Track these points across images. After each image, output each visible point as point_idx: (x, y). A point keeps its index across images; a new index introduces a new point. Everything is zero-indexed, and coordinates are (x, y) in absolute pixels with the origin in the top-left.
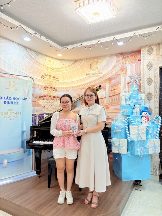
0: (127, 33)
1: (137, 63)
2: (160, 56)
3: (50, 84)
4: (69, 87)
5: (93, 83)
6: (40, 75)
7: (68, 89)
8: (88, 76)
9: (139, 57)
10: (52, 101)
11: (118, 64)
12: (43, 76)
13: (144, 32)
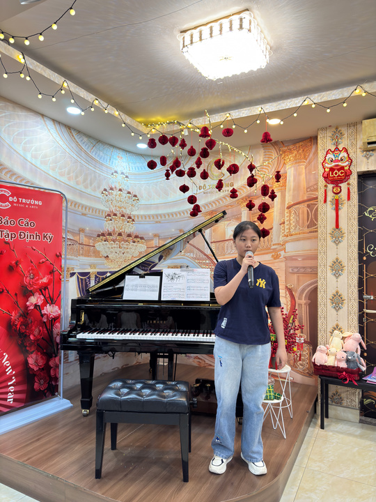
0: (289, 100)
1: (309, 163)
2: (358, 150)
3: (120, 208)
4: (160, 215)
5: (214, 205)
6: (99, 188)
7: (159, 218)
8: (202, 190)
9: (313, 150)
10: (125, 245)
11: (269, 166)
12: (105, 190)
13: (325, 99)
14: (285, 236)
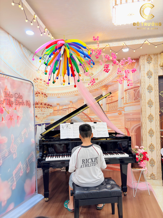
5: (88, 89)
6: (32, 78)
8: (82, 81)
10: (43, 109)
12: (35, 79)
14: (124, 104)
